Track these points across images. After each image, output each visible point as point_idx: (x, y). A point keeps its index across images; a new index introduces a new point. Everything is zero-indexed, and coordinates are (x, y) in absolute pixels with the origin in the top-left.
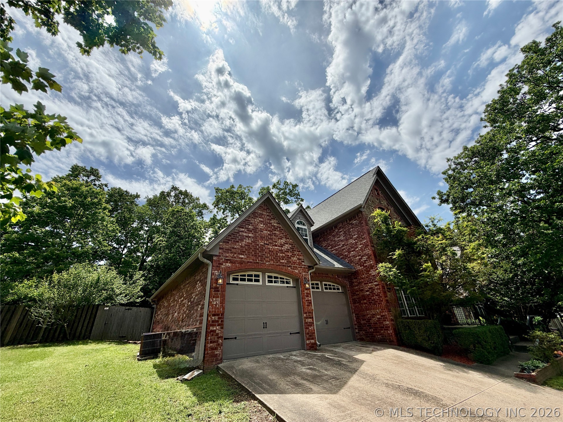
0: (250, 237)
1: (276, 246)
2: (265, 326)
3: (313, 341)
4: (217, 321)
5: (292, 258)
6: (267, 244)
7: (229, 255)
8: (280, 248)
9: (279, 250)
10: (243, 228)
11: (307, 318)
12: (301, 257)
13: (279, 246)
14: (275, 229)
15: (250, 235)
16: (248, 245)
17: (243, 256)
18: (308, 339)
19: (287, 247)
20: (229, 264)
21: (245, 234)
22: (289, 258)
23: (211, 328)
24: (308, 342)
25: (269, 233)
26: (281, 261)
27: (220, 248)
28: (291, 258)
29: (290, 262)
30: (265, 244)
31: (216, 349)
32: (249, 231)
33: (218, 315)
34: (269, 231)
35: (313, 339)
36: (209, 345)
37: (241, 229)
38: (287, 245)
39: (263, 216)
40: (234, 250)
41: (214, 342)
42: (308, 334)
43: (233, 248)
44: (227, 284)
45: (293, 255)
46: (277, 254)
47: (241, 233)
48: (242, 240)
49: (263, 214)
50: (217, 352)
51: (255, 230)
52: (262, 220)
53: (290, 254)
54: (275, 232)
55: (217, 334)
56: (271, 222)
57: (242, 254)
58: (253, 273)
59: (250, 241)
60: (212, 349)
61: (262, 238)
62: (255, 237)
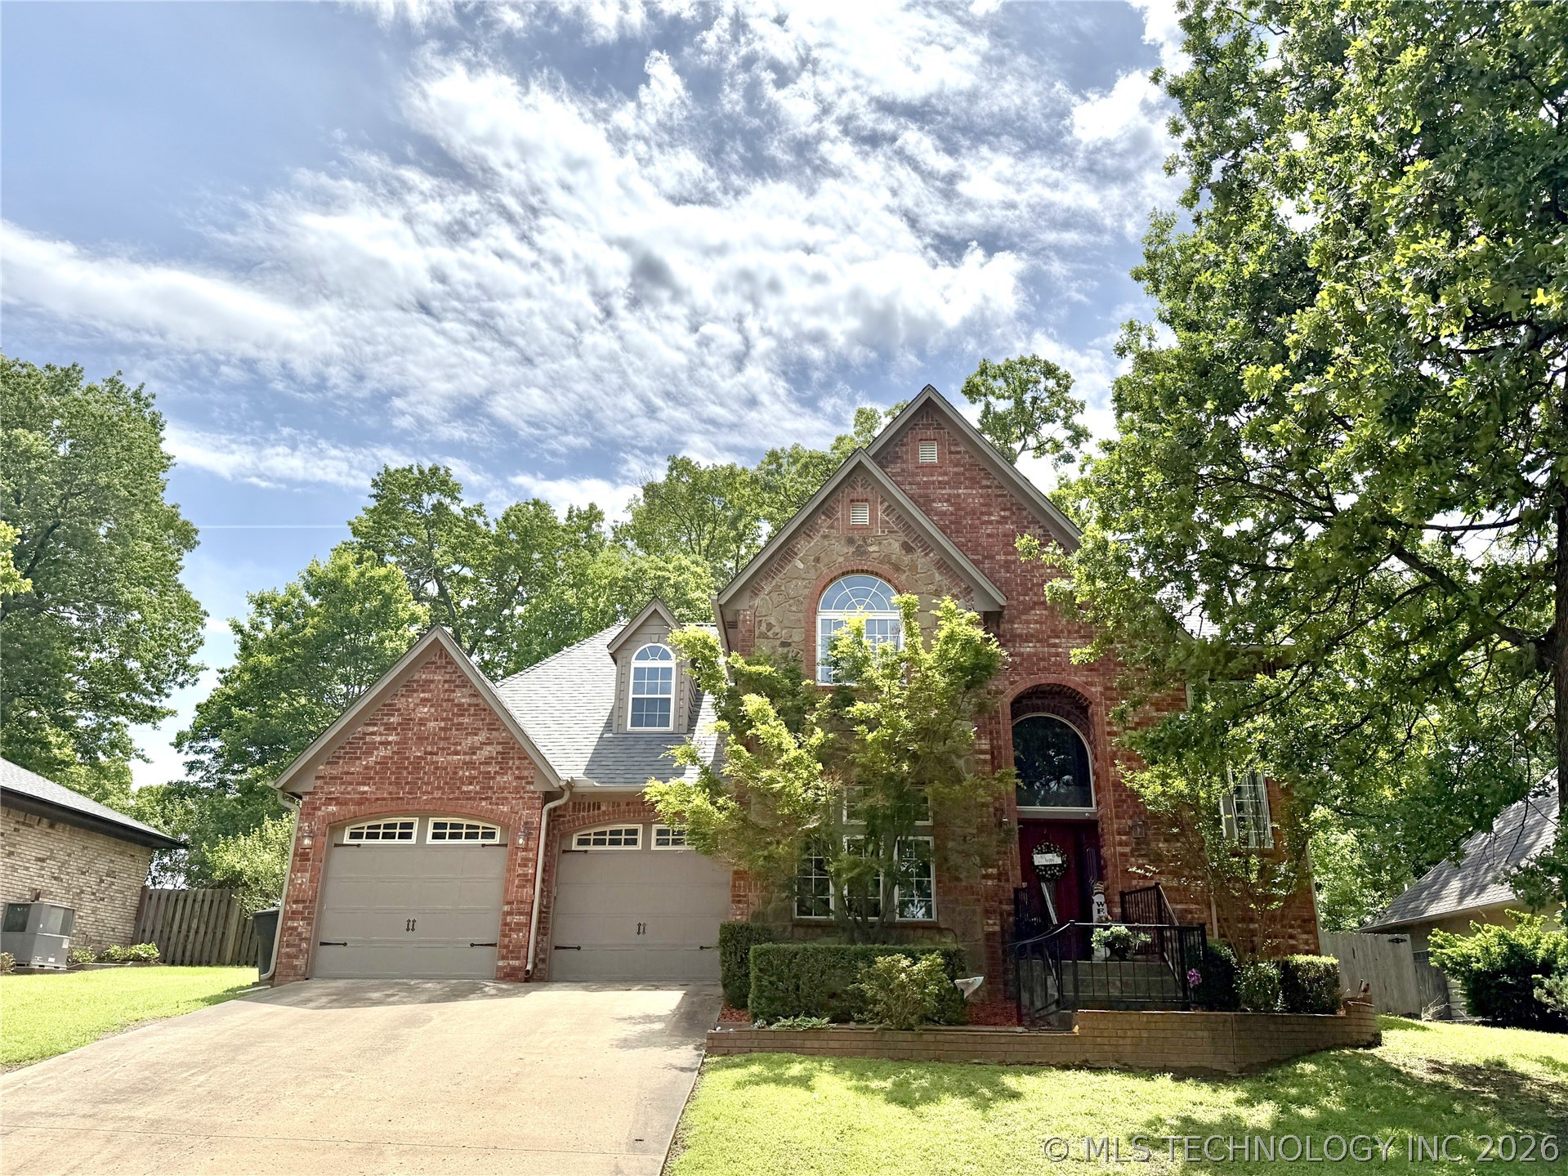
0: (389, 743)
1: (456, 753)
2: (411, 926)
3: (516, 963)
4: (302, 913)
5: (498, 778)
6: (431, 753)
7: (336, 789)
8: (467, 758)
9: (465, 763)
10: (375, 725)
11: (510, 913)
12: (526, 773)
13: (465, 754)
14: (462, 710)
15: (390, 739)
16: (383, 763)
17: (366, 788)
18: (504, 958)
19: (488, 751)
20: (332, 808)
21: (378, 739)
22: (488, 776)
23: (290, 923)
24: (501, 963)
25: (443, 724)
26: (465, 788)
27: (318, 778)
28: (493, 778)
29: (491, 788)
30: (426, 753)
31: (296, 957)
32: (390, 728)
33: (304, 901)
34: (443, 720)
35: (518, 958)
36: (285, 950)
37: (371, 729)
38: (489, 748)
39: (432, 686)
40: (348, 778)
41: (293, 946)
42: (506, 947)
43: (348, 773)
44: (336, 845)
45: (504, 770)
46: (455, 773)
47: (368, 739)
48: (369, 753)
49: (432, 681)
50: (296, 962)
51: (406, 723)
52: (426, 695)
53: (492, 769)
54: (461, 719)
55: (300, 934)
56: (453, 695)
57: (364, 784)
58: (399, 820)
59: (389, 753)
60: (289, 956)
61: (421, 739)
62: (403, 742)
